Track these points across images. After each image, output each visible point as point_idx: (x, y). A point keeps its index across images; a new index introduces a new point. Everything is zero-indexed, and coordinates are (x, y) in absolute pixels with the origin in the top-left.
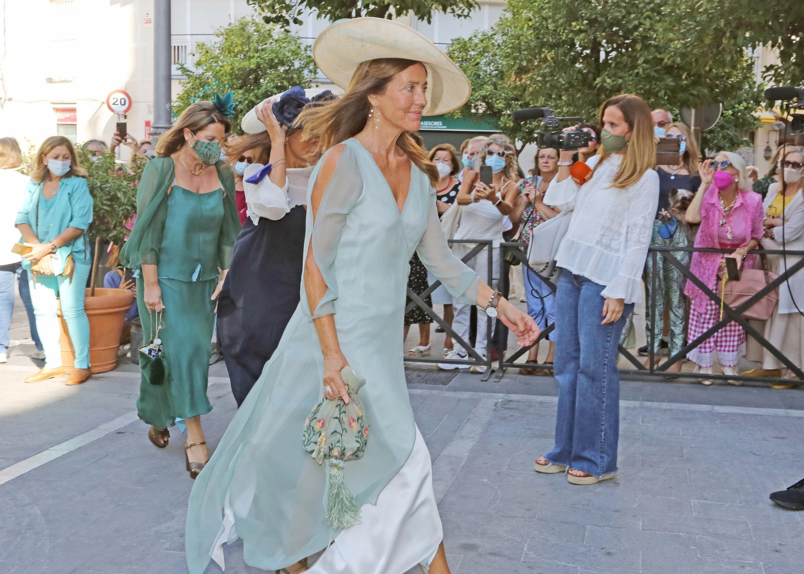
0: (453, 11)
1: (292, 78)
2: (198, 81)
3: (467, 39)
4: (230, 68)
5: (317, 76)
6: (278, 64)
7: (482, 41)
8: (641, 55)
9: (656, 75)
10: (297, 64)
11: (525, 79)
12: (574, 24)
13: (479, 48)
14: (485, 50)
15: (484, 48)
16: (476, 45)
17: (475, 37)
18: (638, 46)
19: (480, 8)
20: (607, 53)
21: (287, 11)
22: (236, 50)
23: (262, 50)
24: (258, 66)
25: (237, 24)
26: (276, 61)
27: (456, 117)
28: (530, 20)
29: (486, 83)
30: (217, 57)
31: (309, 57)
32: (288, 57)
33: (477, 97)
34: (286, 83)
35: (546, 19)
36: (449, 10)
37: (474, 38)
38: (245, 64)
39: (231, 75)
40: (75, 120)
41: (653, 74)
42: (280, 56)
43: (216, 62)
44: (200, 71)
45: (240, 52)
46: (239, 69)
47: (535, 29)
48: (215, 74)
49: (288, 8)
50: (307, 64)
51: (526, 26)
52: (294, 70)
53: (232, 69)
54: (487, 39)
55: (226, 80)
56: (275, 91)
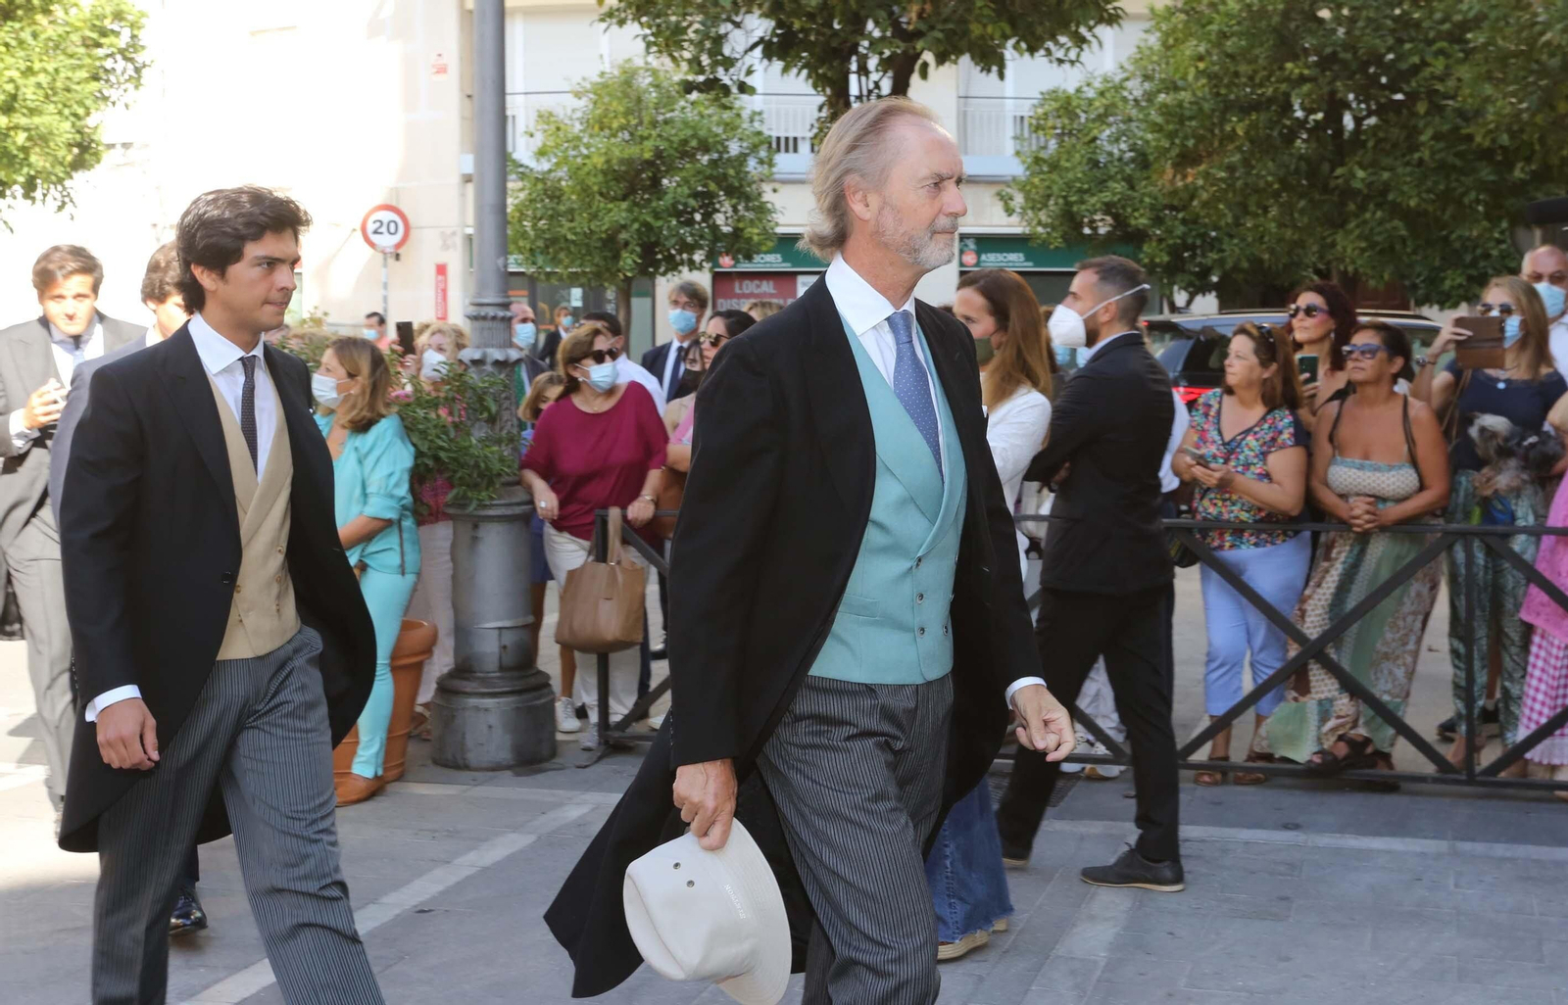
0: (1049, 52)
1: (725, 176)
2: (540, 186)
3: (1071, 90)
4: (602, 159)
5: (774, 170)
6: (698, 149)
7: (1102, 94)
8: (1426, 126)
9: (1458, 162)
10: (734, 148)
11: (1193, 176)
12: (1289, 65)
13: (1097, 109)
14: (1109, 111)
15: (1107, 108)
16: (1090, 102)
17: (1088, 85)
18: (1421, 108)
19: (1103, 44)
20: (1358, 121)
21: (726, 70)
22: (615, 125)
23: (666, 122)
24: (659, 154)
25: (616, 73)
26: (694, 143)
27: (1052, 247)
28: (1201, 58)
29: (1111, 178)
30: (579, 139)
31: (759, 133)
32: (717, 135)
33: (1094, 205)
34: (713, 186)
35: (1231, 56)
36: (1040, 50)
37: (1085, 89)
38: (633, 151)
39: (604, 173)
41: (1451, 159)
42: (702, 133)
43: (575, 148)
44: (545, 165)
45: (622, 128)
46: (622, 161)
47: (1211, 77)
48: (574, 173)
49: (729, 63)
50: (754, 148)
51: (1192, 71)
52: (729, 160)
53: (608, 162)
54: (1112, 89)
55: (595, 183)
56: (692, 202)
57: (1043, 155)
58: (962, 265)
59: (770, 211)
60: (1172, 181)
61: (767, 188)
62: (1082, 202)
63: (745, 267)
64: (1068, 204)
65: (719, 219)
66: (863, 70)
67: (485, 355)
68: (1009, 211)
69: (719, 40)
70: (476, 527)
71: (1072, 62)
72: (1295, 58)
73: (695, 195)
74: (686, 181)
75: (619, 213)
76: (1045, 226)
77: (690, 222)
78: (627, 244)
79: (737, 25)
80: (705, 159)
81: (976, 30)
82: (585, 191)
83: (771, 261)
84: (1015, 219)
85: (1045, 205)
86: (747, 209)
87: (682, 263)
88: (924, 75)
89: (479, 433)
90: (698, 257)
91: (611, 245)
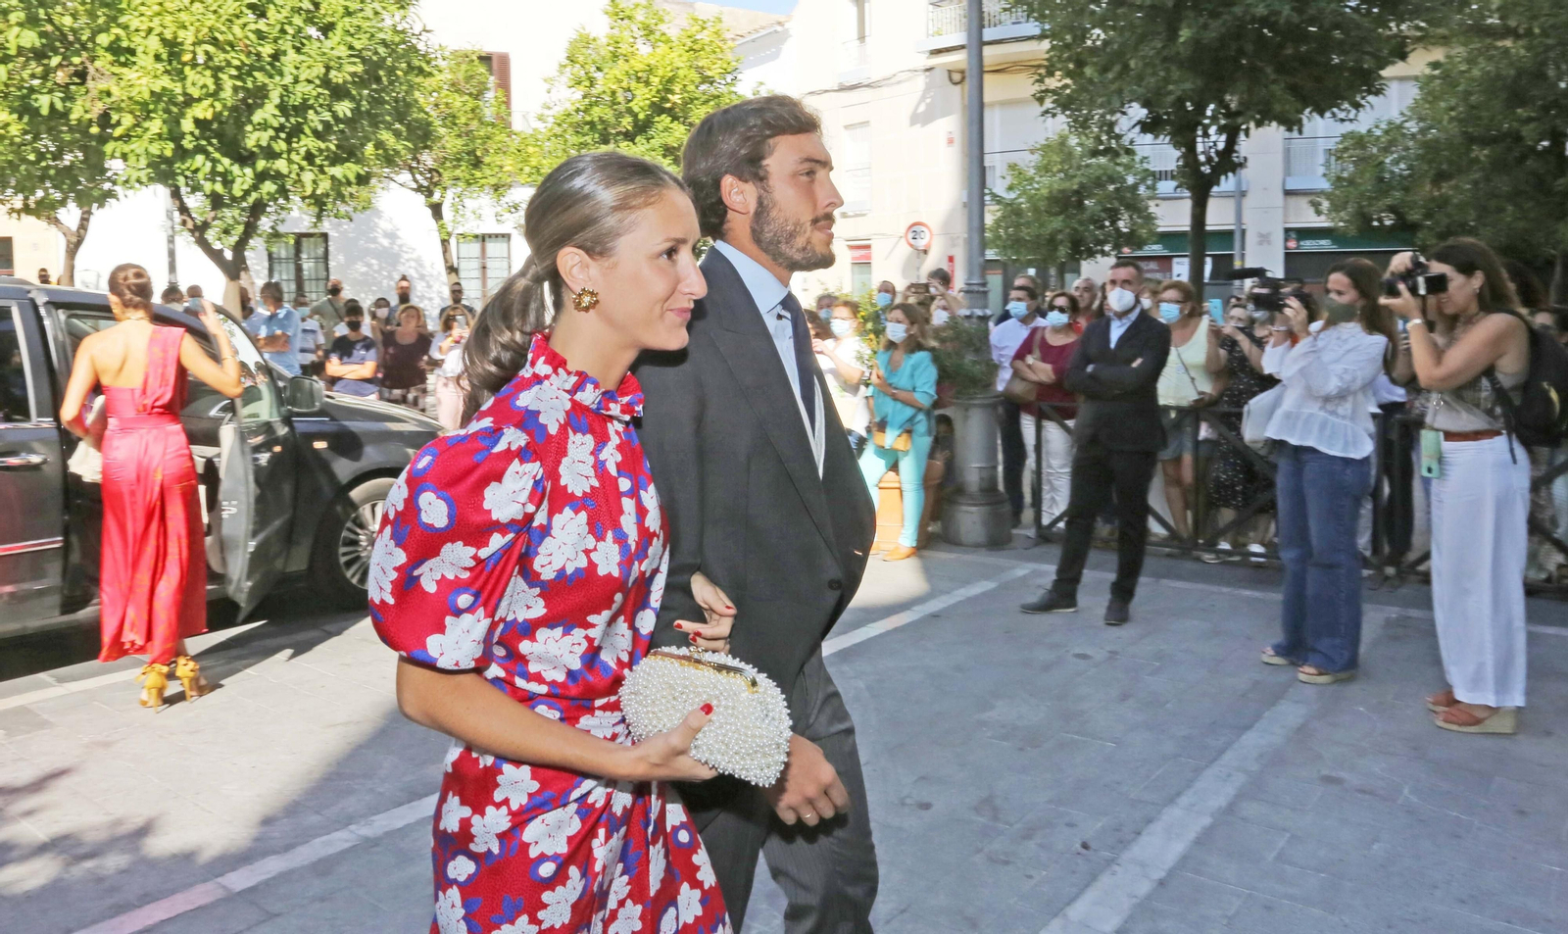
0: (1334, 115)
1: (1125, 197)
2: (1009, 208)
3: (1364, 132)
4: (1047, 190)
5: (1156, 192)
6: (1107, 182)
7: (1387, 132)
10: (1130, 180)
11: (1446, 188)
12: (1519, 111)
13: (1383, 142)
14: (1392, 143)
15: (1390, 141)
16: (1378, 137)
17: (1377, 127)
19: (1372, 107)
21: (1117, 141)
22: (1055, 169)
23: (1087, 166)
24: (1082, 186)
25: (1056, 138)
26: (1104, 178)
27: (1350, 235)
28: (1452, 109)
29: (1393, 188)
30: (1032, 179)
31: (1147, 170)
33: (1380, 207)
34: (1116, 204)
35: (1473, 107)
36: (1328, 114)
37: (1375, 130)
38: (1067, 185)
39: (1047, 198)
40: (869, 257)
42: (1109, 172)
43: (1031, 184)
44: (1012, 195)
45: (1060, 171)
46: (1060, 191)
47: (1460, 121)
48: (1030, 199)
49: (1118, 137)
50: (1143, 180)
51: (1446, 117)
52: (1128, 187)
53: (1050, 192)
54: (1395, 130)
55: (1042, 205)
56: (1103, 215)
57: (1345, 175)
58: (1286, 248)
59: (1155, 218)
60: (1431, 191)
61: (1151, 203)
62: (1370, 205)
63: (1139, 253)
64: (1361, 207)
65: (1121, 224)
66: (1206, 135)
67: (973, 313)
68: (1319, 213)
69: (1112, 125)
70: (967, 410)
71: (1351, 120)
72: (1523, 103)
73: (1105, 210)
74: (1099, 202)
75: (1057, 223)
76: (1344, 222)
77: (1103, 227)
78: (1062, 241)
79: (1124, 113)
80: (1111, 188)
81: (1277, 108)
82: (1035, 209)
83: (1156, 249)
84: (1323, 218)
85: (1345, 208)
86: (1139, 217)
87: (1097, 252)
88: (1247, 135)
89: (969, 358)
90: (1107, 248)
91: (1052, 242)
